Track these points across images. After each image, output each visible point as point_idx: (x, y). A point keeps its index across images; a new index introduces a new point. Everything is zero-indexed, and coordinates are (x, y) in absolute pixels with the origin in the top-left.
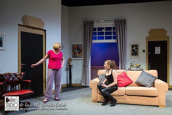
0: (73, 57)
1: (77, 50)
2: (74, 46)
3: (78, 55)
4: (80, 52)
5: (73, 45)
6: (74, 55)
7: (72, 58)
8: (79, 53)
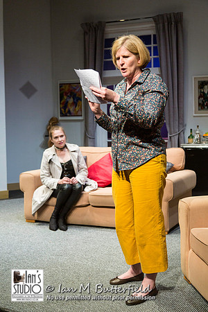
0: (62, 115)
1: (70, 98)
2: (63, 87)
3: (71, 109)
4: (77, 101)
5: (61, 85)
6: (63, 110)
7: (60, 118)
8: (75, 104)
